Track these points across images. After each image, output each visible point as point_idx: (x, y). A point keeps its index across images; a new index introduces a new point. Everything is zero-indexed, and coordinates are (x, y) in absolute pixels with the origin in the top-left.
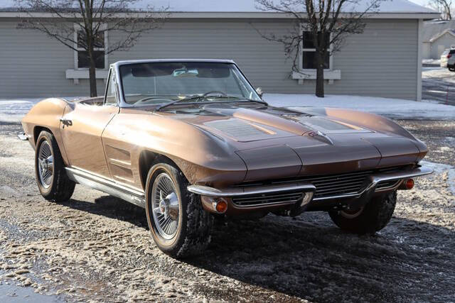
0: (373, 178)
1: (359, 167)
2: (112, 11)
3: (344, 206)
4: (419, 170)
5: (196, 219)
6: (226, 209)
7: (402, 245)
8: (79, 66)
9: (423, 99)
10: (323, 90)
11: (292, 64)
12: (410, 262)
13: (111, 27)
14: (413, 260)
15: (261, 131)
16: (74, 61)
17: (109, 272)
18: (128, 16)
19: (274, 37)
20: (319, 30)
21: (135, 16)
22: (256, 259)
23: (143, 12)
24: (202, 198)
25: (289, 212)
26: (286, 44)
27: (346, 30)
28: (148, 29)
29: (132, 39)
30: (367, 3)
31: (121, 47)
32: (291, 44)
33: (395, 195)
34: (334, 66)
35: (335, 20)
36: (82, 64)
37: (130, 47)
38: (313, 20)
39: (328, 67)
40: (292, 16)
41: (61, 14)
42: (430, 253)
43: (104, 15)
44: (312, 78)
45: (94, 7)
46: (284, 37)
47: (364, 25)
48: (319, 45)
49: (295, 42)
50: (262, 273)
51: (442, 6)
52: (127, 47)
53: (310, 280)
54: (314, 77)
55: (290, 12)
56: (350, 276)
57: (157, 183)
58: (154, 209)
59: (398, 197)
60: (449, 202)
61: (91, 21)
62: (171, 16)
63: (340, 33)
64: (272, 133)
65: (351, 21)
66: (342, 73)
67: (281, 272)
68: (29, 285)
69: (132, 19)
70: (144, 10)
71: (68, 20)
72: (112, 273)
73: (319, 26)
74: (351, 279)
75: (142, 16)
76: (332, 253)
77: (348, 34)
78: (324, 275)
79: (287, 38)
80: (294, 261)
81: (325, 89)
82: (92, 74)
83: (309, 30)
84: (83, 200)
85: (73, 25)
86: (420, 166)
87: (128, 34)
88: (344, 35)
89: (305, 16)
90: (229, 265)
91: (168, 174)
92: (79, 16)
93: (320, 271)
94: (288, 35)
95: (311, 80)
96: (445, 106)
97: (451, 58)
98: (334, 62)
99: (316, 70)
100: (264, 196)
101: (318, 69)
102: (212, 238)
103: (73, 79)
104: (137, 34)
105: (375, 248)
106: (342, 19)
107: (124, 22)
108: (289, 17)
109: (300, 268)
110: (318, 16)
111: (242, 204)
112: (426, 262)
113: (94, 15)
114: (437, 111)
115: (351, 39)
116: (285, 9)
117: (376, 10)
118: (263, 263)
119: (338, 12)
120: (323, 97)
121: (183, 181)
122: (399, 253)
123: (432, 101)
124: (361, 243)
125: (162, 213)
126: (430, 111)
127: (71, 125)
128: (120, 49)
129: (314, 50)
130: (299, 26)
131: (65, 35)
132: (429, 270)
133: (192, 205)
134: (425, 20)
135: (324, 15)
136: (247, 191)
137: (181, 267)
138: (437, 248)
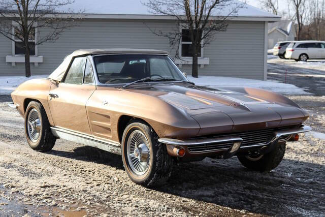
0: (276, 133)
1: (267, 126)
2: (42, 12)
3: (256, 152)
4: (303, 129)
5: (162, 161)
6: (185, 153)
7: (291, 178)
8: (16, 53)
9: (268, 79)
10: (197, 72)
11: (175, 53)
12: (301, 188)
13: (42, 24)
14: (301, 186)
15: (201, 102)
16: (12, 50)
17: (105, 196)
18: (54, 17)
19: (162, 33)
20: (194, 28)
21: (60, 16)
22: (200, 188)
23: (65, 14)
24: (167, 146)
25: (222, 156)
26: (170, 38)
27: (214, 28)
28: (69, 26)
29: (57, 33)
30: (229, 10)
31: (49, 39)
32: (174, 38)
33: (285, 145)
34: (204, 54)
35: (206, 21)
36: (18, 51)
37: (56, 40)
38: (190, 21)
39: (200, 56)
40: (175, 18)
41: (3, 14)
42: (311, 183)
43: (36, 16)
44: (189, 63)
45: (29, 9)
46: (170, 33)
47: (227, 26)
48: (194, 39)
49: (177, 37)
50: (207, 196)
51: (271, 9)
52: (53, 39)
53: (241, 200)
54: (191, 63)
55: (174, 15)
56: (265, 197)
57: (132, 137)
58: (129, 155)
59: (286, 146)
60: (311, 150)
61: (27, 19)
62: (86, 17)
63: (210, 31)
64: (210, 104)
65: (218, 22)
66: (210, 60)
67: (219, 195)
68: (56, 205)
69: (57, 19)
70: (67, 12)
71: (9, 19)
72: (108, 197)
73: (195, 26)
74: (267, 199)
75: (65, 16)
76: (248, 183)
77: (216, 32)
78: (248, 197)
79: (171, 34)
80: (225, 189)
81: (198, 71)
82: (27, 59)
83: (188, 28)
84: (60, 150)
85: (11, 22)
86: (303, 126)
87: (54, 30)
88: (213, 32)
89: (185, 18)
90: (184, 191)
91: (142, 131)
92: (18, 16)
93: (245, 194)
94: (172, 32)
95: (189, 65)
96: (284, 84)
97: (281, 49)
98: (204, 52)
99: (192, 58)
100: (205, 146)
101: (193, 57)
102: (171, 174)
103: (11, 63)
104: (60, 30)
105: (274, 180)
106: (212, 21)
107: (52, 21)
108: (172, 19)
109: (231, 193)
110: (194, 18)
111: (193, 151)
112: (311, 188)
113: (28, 16)
114: (279, 88)
115: (218, 36)
116: (170, 13)
117: (236, 14)
118: (205, 190)
119: (208, 16)
120: (197, 77)
121: (154, 136)
122: (291, 182)
123: (274, 81)
124: (264, 177)
125: (137, 157)
126: (274, 88)
127: (58, 97)
128: (48, 41)
129: (191, 43)
130: (179, 25)
131: (6, 29)
132: (315, 193)
133: (160, 151)
134: (269, 22)
135: (198, 18)
136: (199, 142)
137: (152, 193)
138: (314, 180)
